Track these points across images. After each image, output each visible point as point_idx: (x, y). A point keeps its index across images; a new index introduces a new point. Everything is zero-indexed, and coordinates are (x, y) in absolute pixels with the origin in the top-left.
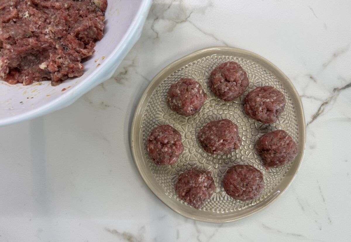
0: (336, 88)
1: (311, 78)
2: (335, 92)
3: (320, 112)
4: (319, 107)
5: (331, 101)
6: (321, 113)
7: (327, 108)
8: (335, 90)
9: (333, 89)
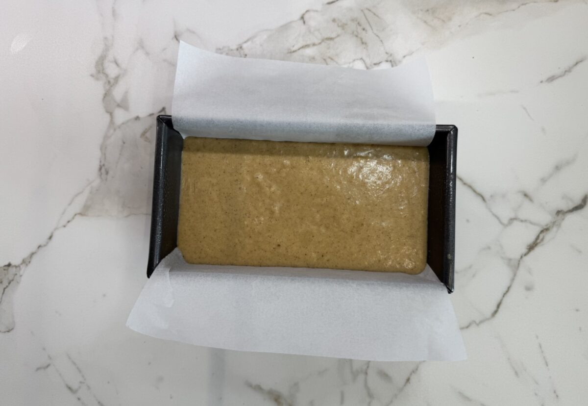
0: (560, 210)
1: (526, 195)
2: (558, 215)
3: (538, 241)
4: (538, 235)
5: (553, 227)
6: (540, 242)
7: (548, 236)
8: (559, 212)
9: (555, 212)
